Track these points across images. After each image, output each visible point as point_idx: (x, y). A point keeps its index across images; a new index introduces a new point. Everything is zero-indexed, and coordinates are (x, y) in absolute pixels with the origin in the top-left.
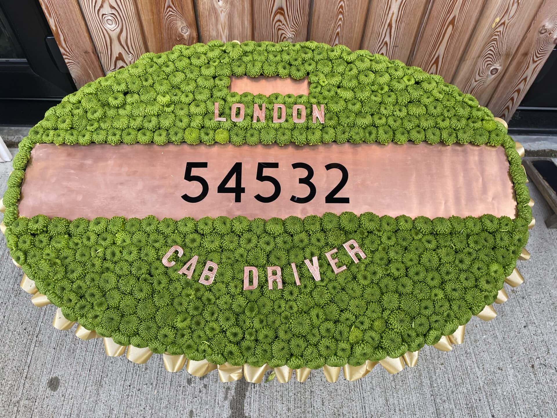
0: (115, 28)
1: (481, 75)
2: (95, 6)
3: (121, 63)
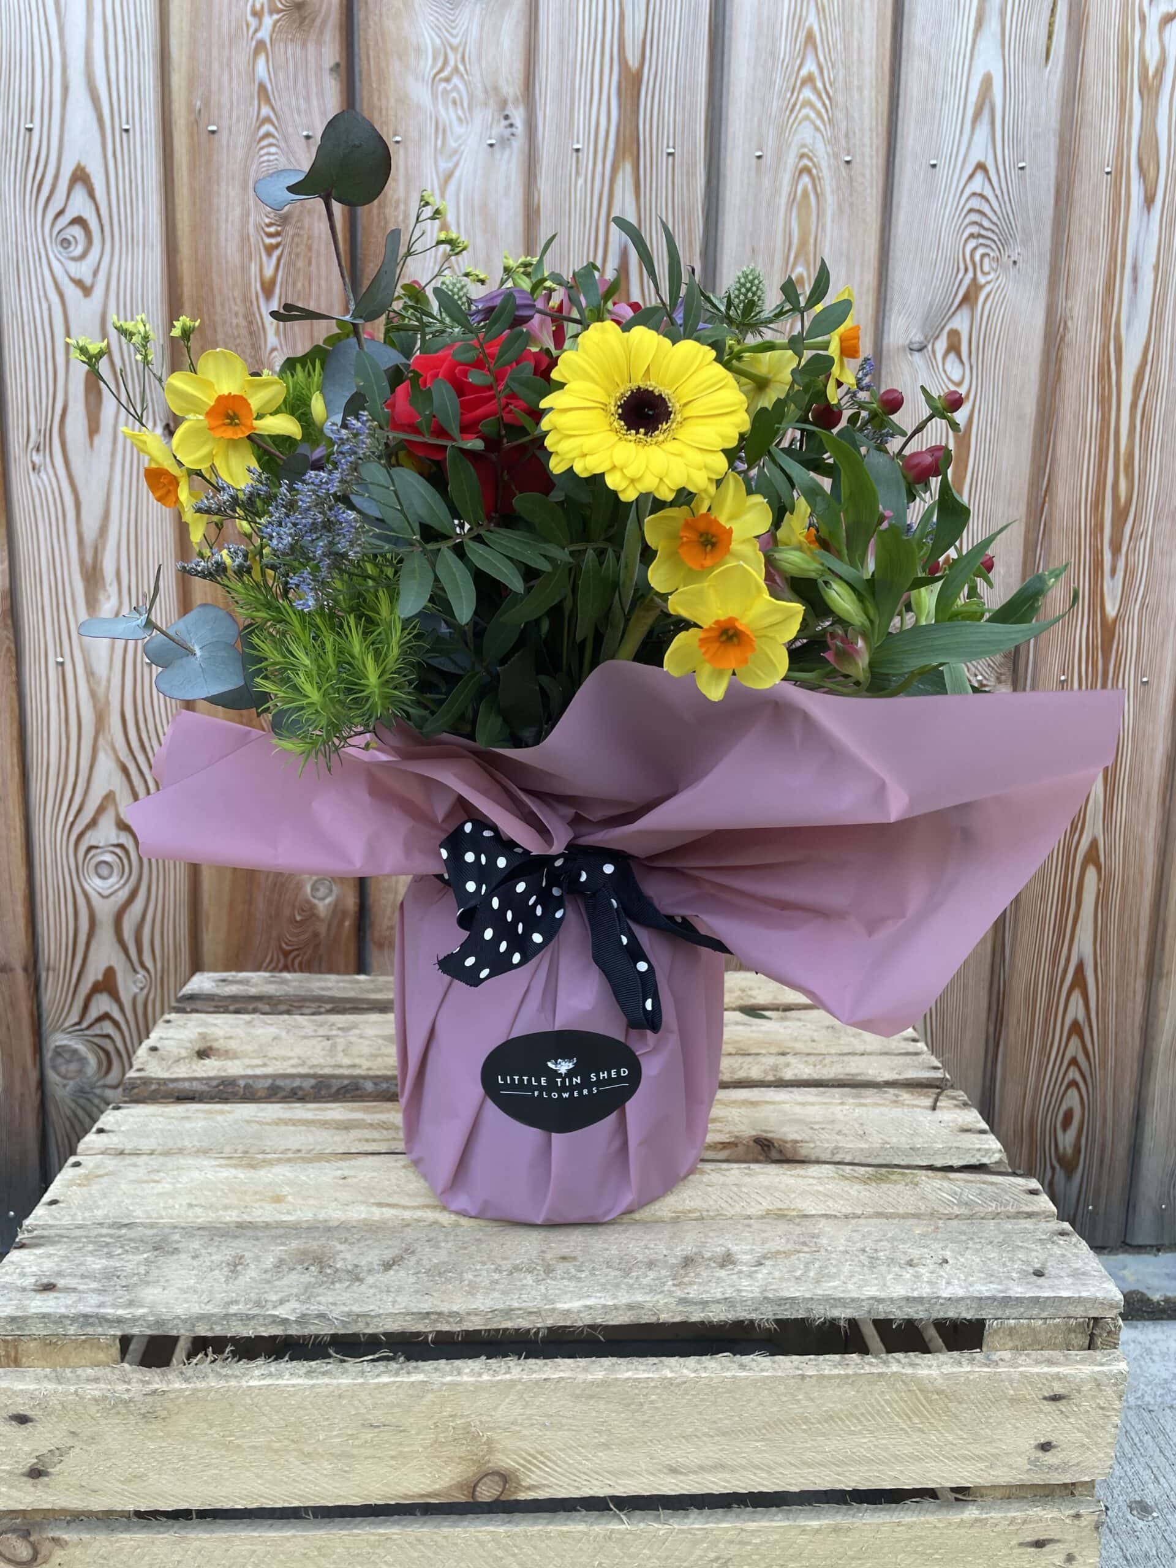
0: (117, 887)
2: (72, 824)
3: (103, 1004)
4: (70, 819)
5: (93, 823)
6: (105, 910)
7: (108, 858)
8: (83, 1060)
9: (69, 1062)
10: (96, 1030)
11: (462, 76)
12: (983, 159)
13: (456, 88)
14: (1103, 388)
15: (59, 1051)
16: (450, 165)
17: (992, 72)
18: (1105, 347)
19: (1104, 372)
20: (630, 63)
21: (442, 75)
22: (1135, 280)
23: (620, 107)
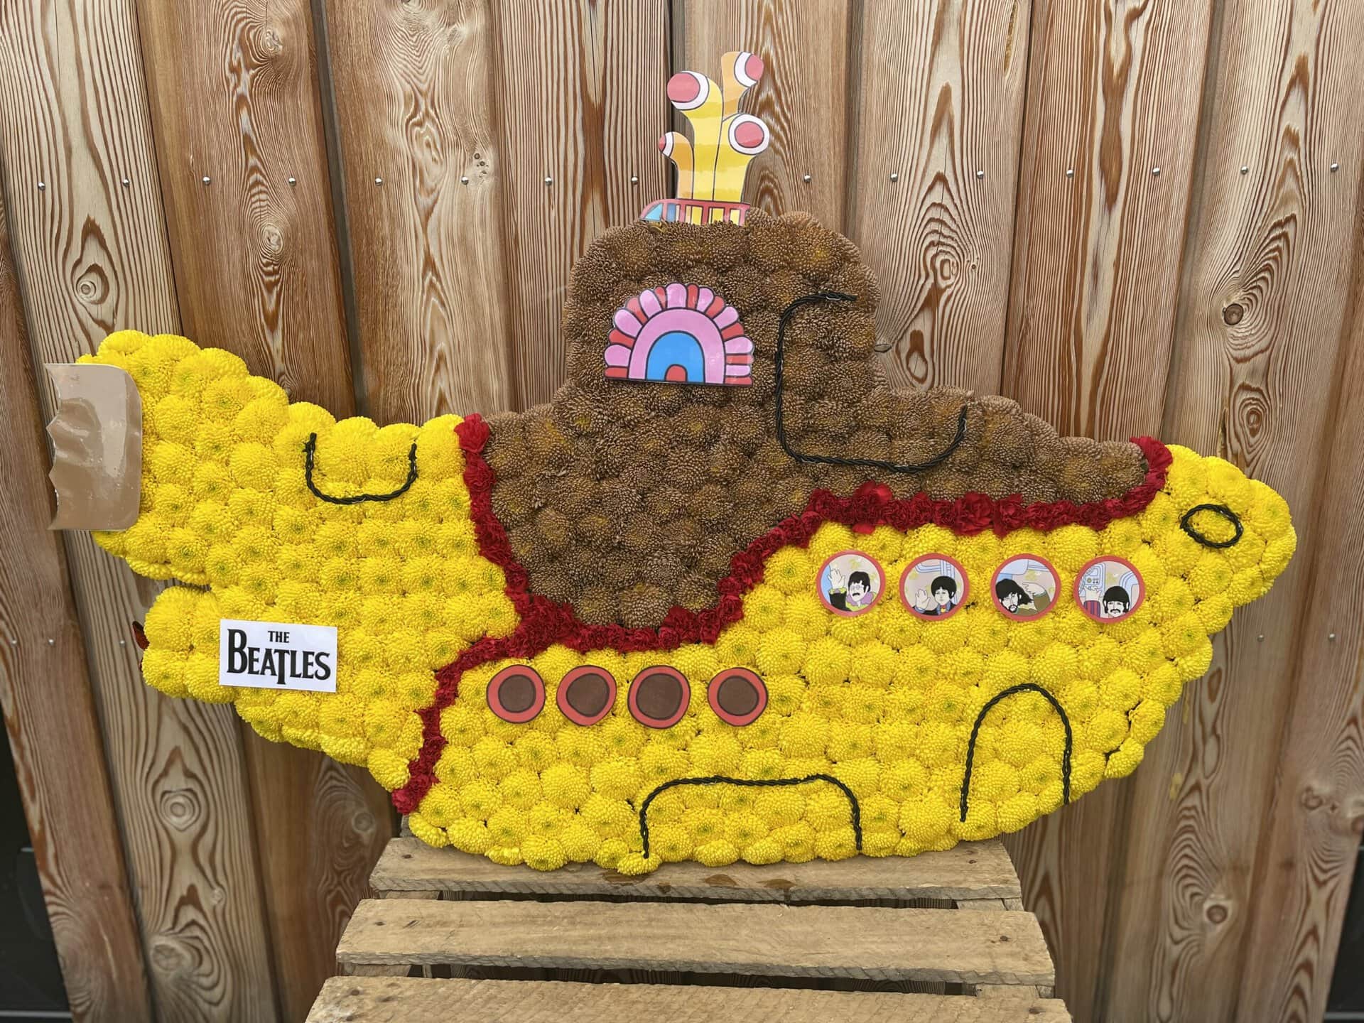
0: (190, 822)
1: (1185, 924)
2: (148, 774)
3: (189, 914)
4: (146, 770)
5: (165, 773)
6: (183, 841)
7: (181, 800)
8: (179, 956)
9: (167, 957)
10: (188, 933)
11: (433, 121)
12: (942, 171)
13: (428, 131)
14: (1064, 380)
15: (159, 950)
16: (430, 201)
17: (951, 85)
18: (1066, 341)
19: (1065, 364)
20: (593, 98)
21: (415, 120)
22: (1096, 276)
23: (585, 141)
